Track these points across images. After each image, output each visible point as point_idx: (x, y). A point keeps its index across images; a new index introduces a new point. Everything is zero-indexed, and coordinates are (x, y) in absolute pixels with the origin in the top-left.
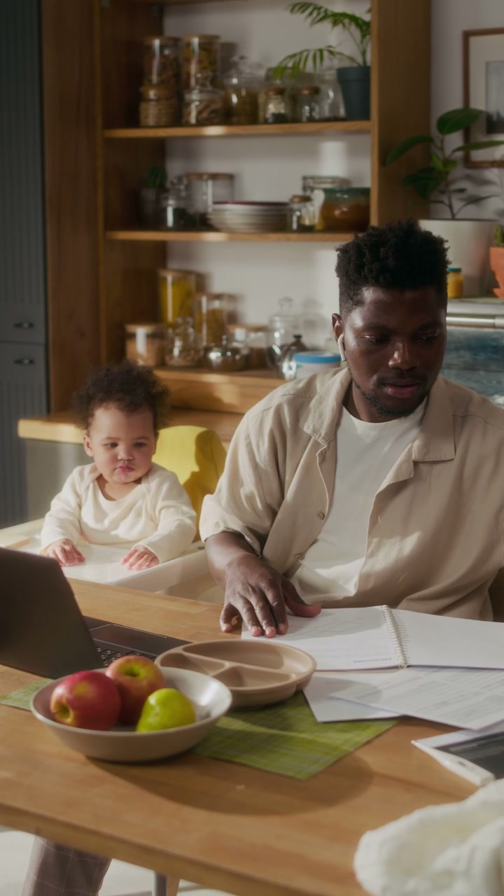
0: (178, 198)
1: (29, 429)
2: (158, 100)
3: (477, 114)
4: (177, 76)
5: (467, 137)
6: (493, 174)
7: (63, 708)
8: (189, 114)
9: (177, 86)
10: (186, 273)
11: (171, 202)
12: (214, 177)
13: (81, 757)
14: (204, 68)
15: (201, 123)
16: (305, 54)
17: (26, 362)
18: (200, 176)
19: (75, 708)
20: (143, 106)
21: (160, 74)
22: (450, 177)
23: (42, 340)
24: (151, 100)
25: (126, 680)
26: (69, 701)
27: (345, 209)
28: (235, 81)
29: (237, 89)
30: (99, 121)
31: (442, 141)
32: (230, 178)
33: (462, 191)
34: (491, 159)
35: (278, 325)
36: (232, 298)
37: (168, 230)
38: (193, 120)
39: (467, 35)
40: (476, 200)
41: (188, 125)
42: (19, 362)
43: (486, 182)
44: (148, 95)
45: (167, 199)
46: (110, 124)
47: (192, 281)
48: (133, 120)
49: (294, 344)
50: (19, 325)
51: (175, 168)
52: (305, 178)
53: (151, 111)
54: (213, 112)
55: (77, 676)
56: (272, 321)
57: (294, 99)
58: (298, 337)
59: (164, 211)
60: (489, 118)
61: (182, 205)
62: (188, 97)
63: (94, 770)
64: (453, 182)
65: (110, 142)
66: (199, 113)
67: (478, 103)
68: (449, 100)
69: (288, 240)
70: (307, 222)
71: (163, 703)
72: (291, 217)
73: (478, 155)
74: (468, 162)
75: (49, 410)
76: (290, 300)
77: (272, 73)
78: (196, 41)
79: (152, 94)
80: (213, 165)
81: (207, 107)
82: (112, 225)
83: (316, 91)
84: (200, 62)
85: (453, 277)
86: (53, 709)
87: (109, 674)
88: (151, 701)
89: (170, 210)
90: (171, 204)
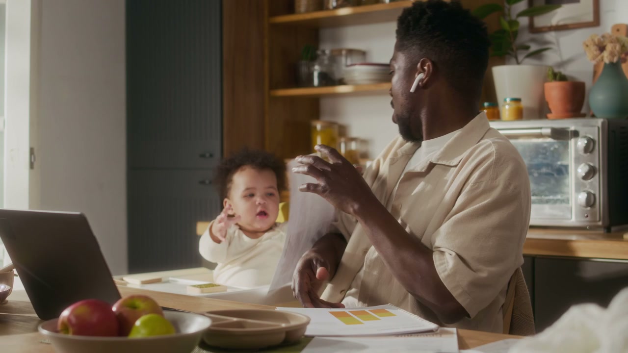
0: (321, 64)
6: (550, 36)
7: (66, 327)
8: (328, 2)
10: (331, 124)
11: (317, 68)
12: (351, 52)
17: (208, 182)
18: (340, 51)
25: (125, 310)
26: (69, 319)
30: (266, 12)
31: (509, 10)
32: (363, 54)
33: (527, 48)
34: (549, 25)
36: (364, 142)
37: (314, 87)
38: (333, 5)
42: (203, 183)
43: (546, 43)
45: (313, 66)
47: (336, 131)
48: (290, 8)
50: (203, 156)
53: (303, 3)
59: (312, 74)
61: (324, 70)
64: (522, 43)
65: (274, 26)
73: (540, 21)
74: (532, 29)
80: (351, 44)
82: (274, 86)
85: (514, 105)
86: (59, 328)
87: (114, 309)
88: (138, 323)
89: (316, 74)
90: (317, 70)
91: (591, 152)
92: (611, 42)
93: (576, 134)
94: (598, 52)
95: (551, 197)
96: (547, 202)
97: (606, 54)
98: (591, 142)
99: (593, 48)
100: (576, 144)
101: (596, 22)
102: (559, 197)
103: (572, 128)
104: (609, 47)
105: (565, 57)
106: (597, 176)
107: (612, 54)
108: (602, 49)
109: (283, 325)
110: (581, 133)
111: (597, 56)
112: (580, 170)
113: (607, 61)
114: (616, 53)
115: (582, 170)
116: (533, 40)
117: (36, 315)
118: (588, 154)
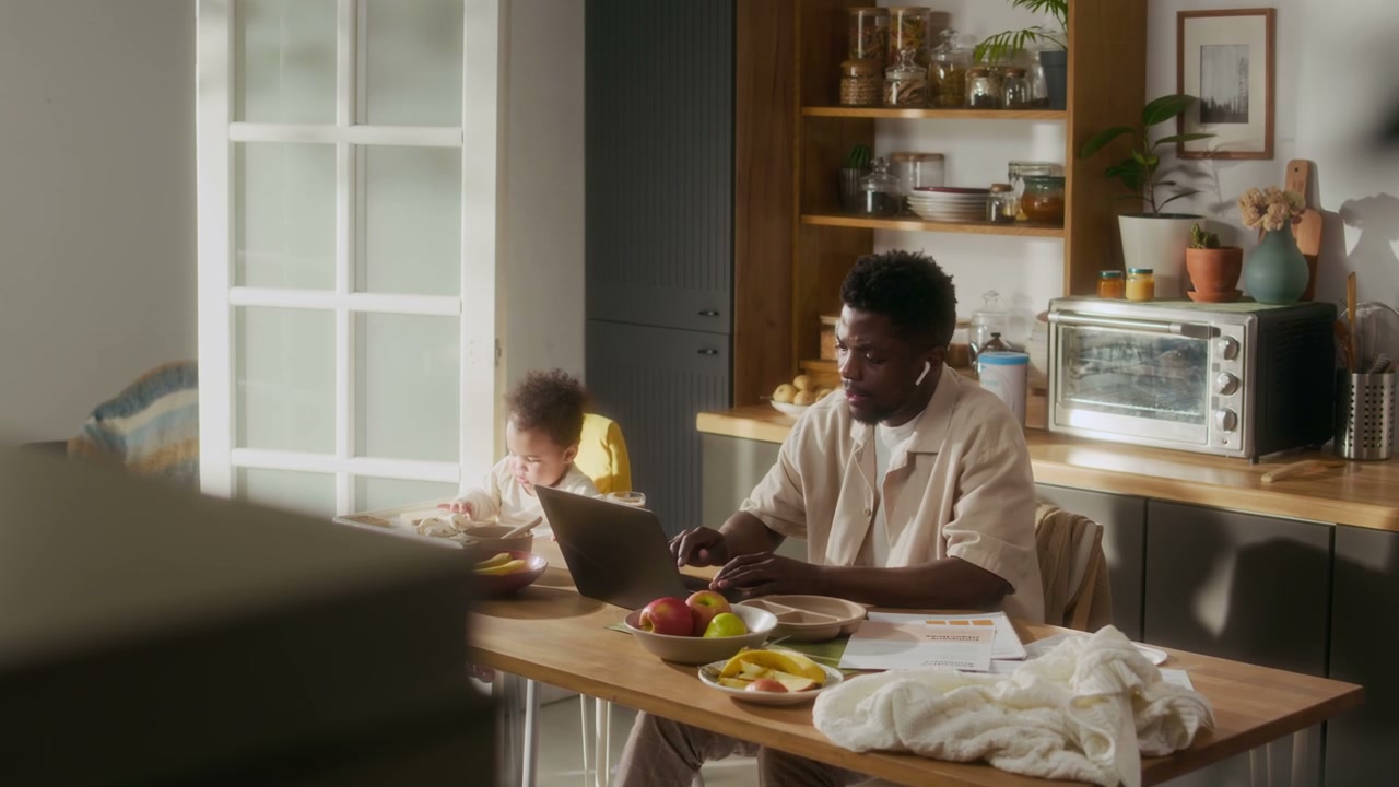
0: (878, 182)
1: (707, 423)
2: (859, 77)
3: (1192, 100)
4: (884, 49)
5: (1180, 126)
6: (1206, 165)
7: (648, 624)
8: (891, 93)
9: (883, 59)
11: (871, 186)
12: (922, 157)
13: (658, 659)
14: (911, 43)
15: (902, 105)
16: (1007, 35)
17: (710, 352)
18: (906, 156)
19: (656, 623)
20: (844, 82)
21: (864, 48)
22: (1161, 168)
23: (728, 331)
24: (852, 77)
25: (698, 607)
26: (651, 617)
27: (1045, 201)
28: (943, 57)
29: (945, 65)
30: (797, 98)
32: (941, 157)
33: (1172, 184)
34: (1205, 150)
35: (981, 321)
37: (866, 215)
38: (894, 99)
39: (1182, 16)
40: (1189, 193)
41: (888, 106)
42: (703, 352)
43: (1201, 174)
44: (850, 72)
45: (867, 182)
46: (809, 101)
48: (834, 99)
49: (990, 343)
50: (704, 313)
51: (884, 146)
52: (1010, 165)
53: (852, 90)
54: (915, 91)
55: (660, 600)
56: (974, 317)
57: (999, 79)
58: (997, 335)
59: (865, 194)
60: (1203, 105)
61: (884, 188)
62: (890, 75)
63: (665, 667)
64: (1166, 173)
65: (809, 119)
66: (900, 93)
67: (1192, 90)
68: (1163, 85)
69: (984, 232)
70: (1008, 212)
71: (721, 622)
72: (991, 205)
73: (1192, 146)
74: (1182, 153)
75: (731, 404)
76: (996, 294)
77: (978, 52)
78: (900, 13)
79: (853, 71)
80: (923, 145)
81: (909, 86)
82: (808, 208)
83: (1021, 73)
84: (905, 36)
85: (1141, 278)
86: (641, 623)
87: (688, 602)
88: (714, 621)
89: (869, 194)
90: (871, 188)
91: (1235, 358)
92: (1276, 202)
93: (1216, 332)
94: (1257, 215)
95: (1182, 412)
96: (1177, 418)
97: (1266, 218)
98: (1233, 344)
99: (1250, 210)
100: (1216, 345)
101: (1269, 153)
102: (1192, 413)
103: (1213, 324)
104: (1272, 209)
105: (1226, 197)
106: (1241, 389)
107: (1274, 219)
108: (1261, 209)
109: (839, 620)
110: (1223, 333)
111: (1254, 221)
112: (1219, 381)
113: (1267, 228)
114: (1280, 219)
115: (1222, 381)
116: (1182, 168)
117: (574, 589)
118: (1231, 361)
